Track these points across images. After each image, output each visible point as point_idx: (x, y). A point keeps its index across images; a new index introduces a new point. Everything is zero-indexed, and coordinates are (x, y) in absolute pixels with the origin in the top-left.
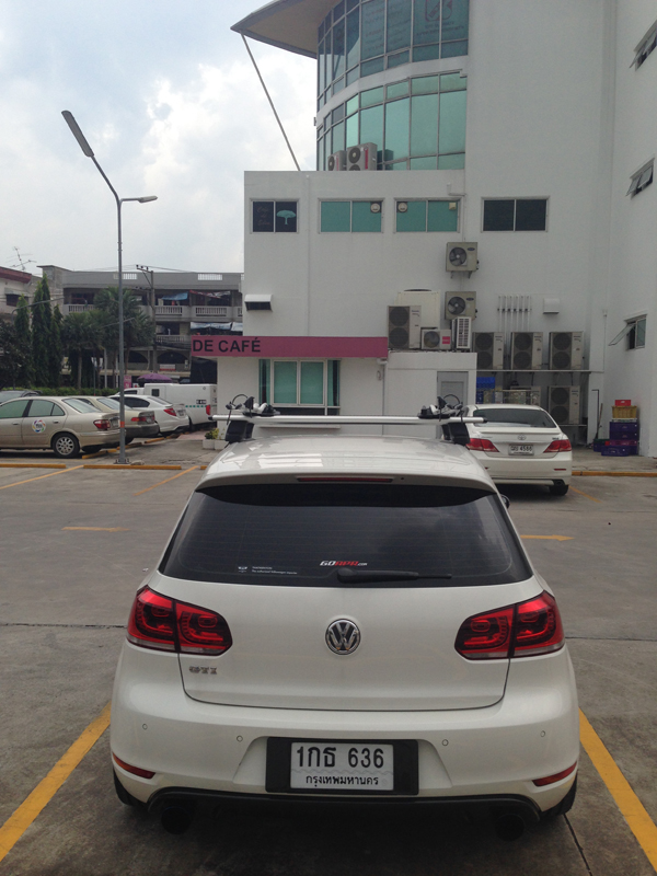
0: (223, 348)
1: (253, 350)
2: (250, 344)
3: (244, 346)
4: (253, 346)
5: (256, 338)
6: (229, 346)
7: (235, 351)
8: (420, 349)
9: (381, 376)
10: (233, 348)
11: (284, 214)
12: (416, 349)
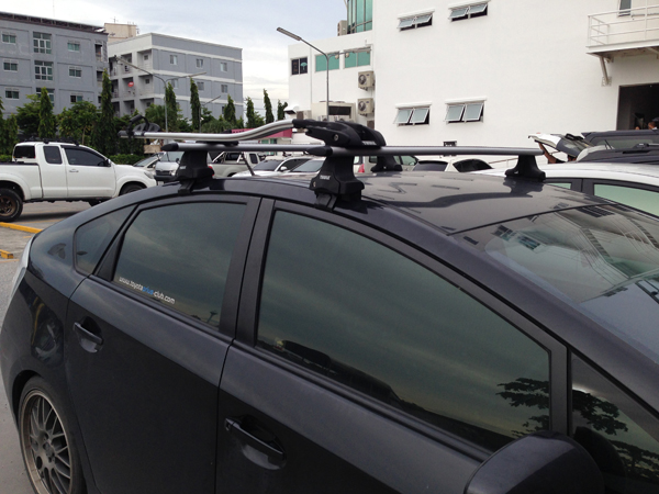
11: (303, 64)
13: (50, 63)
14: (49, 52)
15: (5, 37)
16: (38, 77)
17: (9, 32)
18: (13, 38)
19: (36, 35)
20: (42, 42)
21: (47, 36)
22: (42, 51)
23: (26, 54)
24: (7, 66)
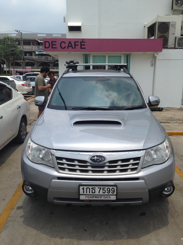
0: (63, 46)
1: (81, 48)
2: (79, 44)
3: (75, 45)
4: (81, 45)
5: (83, 40)
6: (66, 45)
7: (70, 48)
8: (175, 48)
9: (153, 64)
10: (69, 46)
12: (172, 48)
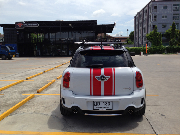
13: (179, 14)
14: (178, 10)
15: (164, 7)
16: (173, 20)
17: (165, 6)
18: (166, 7)
19: (174, 5)
20: (176, 8)
21: (178, 5)
22: (176, 10)
23: (170, 12)
24: (163, 17)
